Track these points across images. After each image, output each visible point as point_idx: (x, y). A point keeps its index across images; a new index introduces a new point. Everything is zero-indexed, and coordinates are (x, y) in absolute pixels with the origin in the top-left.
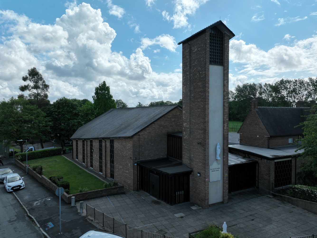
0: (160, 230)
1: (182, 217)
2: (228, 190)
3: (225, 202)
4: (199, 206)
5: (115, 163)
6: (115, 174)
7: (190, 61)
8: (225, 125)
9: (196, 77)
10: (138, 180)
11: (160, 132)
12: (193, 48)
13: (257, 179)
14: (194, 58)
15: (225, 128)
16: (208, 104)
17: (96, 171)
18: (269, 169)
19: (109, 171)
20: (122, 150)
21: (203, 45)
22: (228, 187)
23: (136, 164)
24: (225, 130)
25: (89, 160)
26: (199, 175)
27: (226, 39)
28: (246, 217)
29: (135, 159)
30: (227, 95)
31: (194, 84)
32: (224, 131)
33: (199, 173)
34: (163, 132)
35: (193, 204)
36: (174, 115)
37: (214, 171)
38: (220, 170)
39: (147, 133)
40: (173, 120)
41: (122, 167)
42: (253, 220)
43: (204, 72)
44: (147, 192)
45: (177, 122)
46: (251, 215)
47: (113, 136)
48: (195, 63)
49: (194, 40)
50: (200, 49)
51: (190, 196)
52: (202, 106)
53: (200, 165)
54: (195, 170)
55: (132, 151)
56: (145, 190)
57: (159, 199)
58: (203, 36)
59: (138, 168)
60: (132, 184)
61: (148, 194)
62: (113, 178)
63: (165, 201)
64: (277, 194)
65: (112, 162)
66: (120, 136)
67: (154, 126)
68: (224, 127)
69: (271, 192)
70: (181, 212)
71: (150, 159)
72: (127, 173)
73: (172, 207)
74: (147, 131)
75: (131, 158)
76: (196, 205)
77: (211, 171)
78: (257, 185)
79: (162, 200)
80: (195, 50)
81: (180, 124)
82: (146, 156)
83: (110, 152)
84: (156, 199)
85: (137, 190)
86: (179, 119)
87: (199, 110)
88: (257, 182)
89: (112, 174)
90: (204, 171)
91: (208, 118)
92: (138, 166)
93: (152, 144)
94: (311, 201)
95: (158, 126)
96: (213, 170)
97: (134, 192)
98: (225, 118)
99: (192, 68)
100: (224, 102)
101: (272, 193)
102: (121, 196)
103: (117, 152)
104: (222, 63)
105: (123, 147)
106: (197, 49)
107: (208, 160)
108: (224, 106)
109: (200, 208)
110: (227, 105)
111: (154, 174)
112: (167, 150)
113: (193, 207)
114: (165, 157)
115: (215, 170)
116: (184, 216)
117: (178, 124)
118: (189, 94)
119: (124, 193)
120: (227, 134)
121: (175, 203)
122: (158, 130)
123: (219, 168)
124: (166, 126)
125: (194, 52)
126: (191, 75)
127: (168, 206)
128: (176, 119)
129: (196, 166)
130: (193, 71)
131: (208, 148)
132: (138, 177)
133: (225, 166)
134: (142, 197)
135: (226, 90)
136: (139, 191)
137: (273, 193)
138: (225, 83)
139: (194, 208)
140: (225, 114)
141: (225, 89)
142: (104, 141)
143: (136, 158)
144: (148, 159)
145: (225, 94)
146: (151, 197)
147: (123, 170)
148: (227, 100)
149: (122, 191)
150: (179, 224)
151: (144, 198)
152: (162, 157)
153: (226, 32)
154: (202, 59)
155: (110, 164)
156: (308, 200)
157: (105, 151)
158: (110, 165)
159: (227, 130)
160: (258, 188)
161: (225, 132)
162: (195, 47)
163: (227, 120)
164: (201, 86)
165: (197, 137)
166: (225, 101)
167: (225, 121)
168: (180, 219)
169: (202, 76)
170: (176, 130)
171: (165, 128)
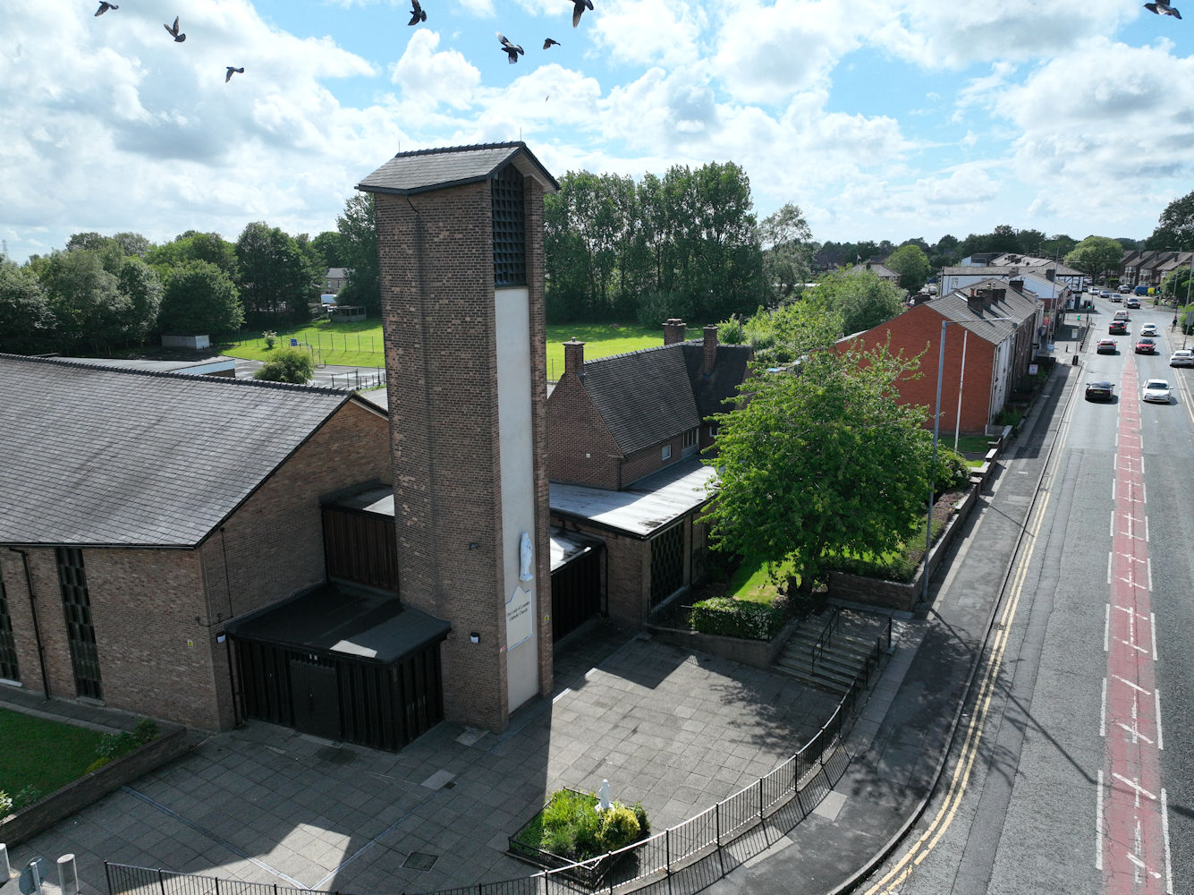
0: (412, 854)
1: (449, 786)
2: (551, 659)
3: (545, 694)
4: (480, 728)
5: (102, 642)
6: (107, 681)
7: (422, 269)
8: (539, 472)
9: (449, 330)
10: (237, 690)
11: (295, 500)
12: (429, 225)
13: (603, 591)
14: (436, 263)
15: (540, 483)
16: (497, 421)
18: (639, 564)
19: (67, 671)
20: (137, 590)
21: (471, 226)
22: (551, 650)
23: (221, 639)
24: (540, 489)
26: (475, 640)
27: (534, 198)
28: (616, 726)
29: (216, 619)
30: (542, 380)
31: (443, 353)
32: (536, 492)
33: (475, 635)
34: (305, 499)
35: (460, 728)
36: (339, 428)
37: (517, 615)
38: (530, 607)
39: (248, 515)
40: (335, 447)
41: (146, 653)
42: (635, 731)
43: (480, 319)
44: (281, 722)
45: (349, 451)
46: (624, 717)
47: (75, 536)
48: (444, 281)
49: (435, 200)
50: (461, 236)
51: (445, 703)
52: (479, 430)
53: (479, 609)
54: (461, 627)
55: (201, 593)
56: (270, 719)
57: (341, 742)
58: (472, 190)
59: (232, 648)
60: (215, 707)
61: (291, 731)
62: (97, 693)
63: (369, 743)
64: (660, 628)
65: (81, 631)
66: (129, 540)
67: (272, 486)
68: (536, 479)
69: (645, 624)
70: (437, 769)
71: (269, 603)
72: (180, 675)
73: (399, 757)
74: (251, 509)
75: (198, 619)
76: (468, 728)
77: (508, 618)
78: (603, 609)
79: (357, 741)
80: (441, 237)
81: (359, 455)
82: (256, 598)
83: (60, 598)
84: (329, 743)
85: (237, 726)
86: (355, 439)
87: (466, 442)
88: (603, 600)
89: (85, 681)
90: (494, 628)
91: (498, 465)
92: (231, 642)
93: (273, 550)
94: (745, 639)
95: (287, 482)
96: (512, 615)
97: (228, 734)
98: (539, 451)
99: (433, 296)
100: (534, 404)
101: (649, 628)
102: (186, 769)
103: (108, 597)
104: (524, 275)
105: (145, 580)
106: (447, 233)
107: (503, 590)
108: (534, 414)
109: (486, 733)
110: (544, 410)
111: (299, 661)
112: (323, 557)
113: (462, 736)
114: (320, 581)
115: (518, 612)
116: (455, 779)
117: (354, 456)
118: (422, 382)
119: (191, 753)
120: (545, 498)
121: (406, 742)
122: (286, 497)
123: (527, 604)
124: (314, 473)
125: (436, 240)
126: (429, 319)
127: (386, 758)
128: (346, 443)
129: (462, 613)
130: (437, 307)
131: (501, 558)
132: (236, 680)
133: (542, 594)
134: (275, 749)
135: (540, 367)
136: (244, 727)
137: (649, 625)
138: (537, 344)
139: (467, 740)
140: (539, 440)
141: (537, 362)
142: (20, 555)
143: (219, 615)
144: (262, 607)
145: (537, 378)
146: (305, 737)
147: (153, 663)
148: (543, 395)
149: (181, 747)
150: (453, 813)
151: (282, 752)
152: (308, 585)
153: (533, 176)
154: (469, 272)
155: (71, 644)
156: (739, 637)
157: (25, 597)
158: (71, 648)
159: (544, 488)
160: (606, 615)
161: (540, 494)
162: (441, 224)
163: (545, 456)
164: (470, 364)
165: (461, 526)
166: (538, 399)
167: (539, 460)
168: (447, 792)
169: (472, 331)
170: (348, 479)
171: (311, 482)
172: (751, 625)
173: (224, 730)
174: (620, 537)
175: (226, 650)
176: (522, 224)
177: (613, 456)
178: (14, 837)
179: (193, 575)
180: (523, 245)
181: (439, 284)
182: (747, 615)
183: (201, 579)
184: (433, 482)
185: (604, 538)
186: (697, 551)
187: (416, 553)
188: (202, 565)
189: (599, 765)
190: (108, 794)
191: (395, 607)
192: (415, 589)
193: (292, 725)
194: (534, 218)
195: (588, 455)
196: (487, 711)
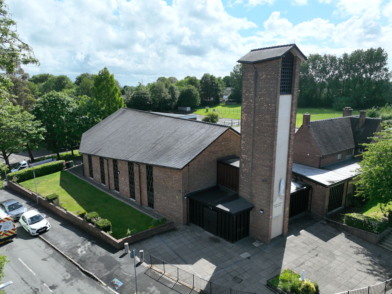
0: (235, 277)
1: (249, 258)
2: (288, 223)
3: (284, 235)
4: (260, 241)
5: (155, 193)
6: (155, 204)
7: (256, 88)
8: (290, 158)
9: (263, 108)
10: (188, 214)
11: (210, 159)
12: (259, 73)
13: (309, 203)
14: (260, 86)
15: (290, 162)
16: (276, 140)
17: (124, 196)
18: (324, 196)
19: (146, 199)
20: (165, 179)
21: (274, 73)
22: (288, 220)
23: (185, 198)
24: (289, 164)
25: (112, 182)
26: (262, 212)
27: (297, 63)
28: (310, 252)
29: (184, 192)
30: (294, 126)
31: (260, 116)
32: (288, 165)
33: (262, 210)
34: (213, 159)
35: (254, 240)
36: (225, 138)
37: (277, 206)
39: (197, 162)
40: (223, 143)
41: (166, 198)
42: (317, 255)
43: (274, 105)
44: (200, 226)
45: (227, 145)
46: (313, 249)
47: (151, 162)
48: (263, 92)
49: (263, 65)
50: (270, 77)
51: (250, 231)
52: (270, 142)
53: (264, 202)
54: (257, 207)
55: (181, 183)
56: (196, 224)
57: (217, 236)
58: (275, 61)
59: (188, 201)
60: (182, 218)
61: (202, 229)
62: (153, 208)
63: (225, 238)
64: (331, 220)
65: (150, 189)
66: (164, 165)
67: (203, 154)
68: (288, 161)
70: (245, 252)
71: (200, 189)
72: (174, 206)
73: (233, 245)
74: (197, 160)
75: (180, 191)
76: (257, 241)
77: (274, 207)
78: (309, 209)
79: (221, 236)
80: (263, 77)
81: (230, 147)
82: (196, 187)
83: (146, 179)
84: (213, 235)
85: (187, 224)
86: (229, 142)
87: (265, 146)
88: (309, 207)
89: (150, 203)
90: (269, 209)
91: (275, 154)
92: (188, 199)
93: (202, 173)
95: (208, 153)
96: (275, 206)
98: (290, 151)
99: (258, 97)
100: (290, 135)
101: (326, 219)
102: (173, 234)
103: (158, 180)
104: (291, 90)
105: (167, 177)
106: (265, 76)
107: (273, 197)
108: (290, 138)
109: (262, 243)
110: (293, 137)
111: (207, 208)
112: (216, 177)
113: (254, 243)
114: (215, 185)
115: (277, 205)
116: (251, 256)
117: (228, 147)
118: (252, 125)
119: (174, 230)
120: (291, 168)
121: (236, 241)
122: (207, 157)
123: (281, 203)
124: (216, 151)
125: (261, 78)
126: (257, 104)
127: (230, 244)
128: (226, 143)
129: (259, 202)
130: (260, 100)
131: (273, 186)
132: (188, 211)
133: (287, 201)
134: (197, 234)
135: (293, 122)
136: (189, 225)
137: (326, 218)
138: (293, 114)
139: (256, 244)
140: (291, 147)
141: (293, 120)
142: (138, 165)
143: (186, 191)
144: (197, 190)
145: (292, 126)
146: (206, 232)
147: (167, 201)
148: (293, 132)
149: (172, 227)
150: (249, 267)
151: (199, 235)
152: (211, 185)
153: (297, 55)
154: (272, 89)
155: (148, 192)
156: (364, 230)
157: (138, 177)
158: (148, 193)
159: (291, 164)
160: (310, 212)
161: (289, 166)
162: (263, 73)
163: (292, 153)
164: (269, 120)
165: (261, 174)
166: (291, 133)
167: (290, 154)
168: (248, 260)
169: (271, 109)
170: (227, 154)
171: (215, 154)
172: (370, 226)
173: (184, 225)
174: (318, 185)
175: (186, 201)
176: (292, 73)
177: (318, 156)
178: (130, 242)
179: (180, 178)
180: (291, 80)
181: (261, 93)
182: (369, 222)
183: (182, 179)
184: (253, 158)
185: (311, 185)
186: (349, 195)
187: (245, 180)
188: (182, 175)
189: (302, 264)
190: (153, 236)
191: (236, 197)
192: (244, 192)
193: (203, 227)
194: (296, 70)
195: (308, 154)
196: (263, 236)
